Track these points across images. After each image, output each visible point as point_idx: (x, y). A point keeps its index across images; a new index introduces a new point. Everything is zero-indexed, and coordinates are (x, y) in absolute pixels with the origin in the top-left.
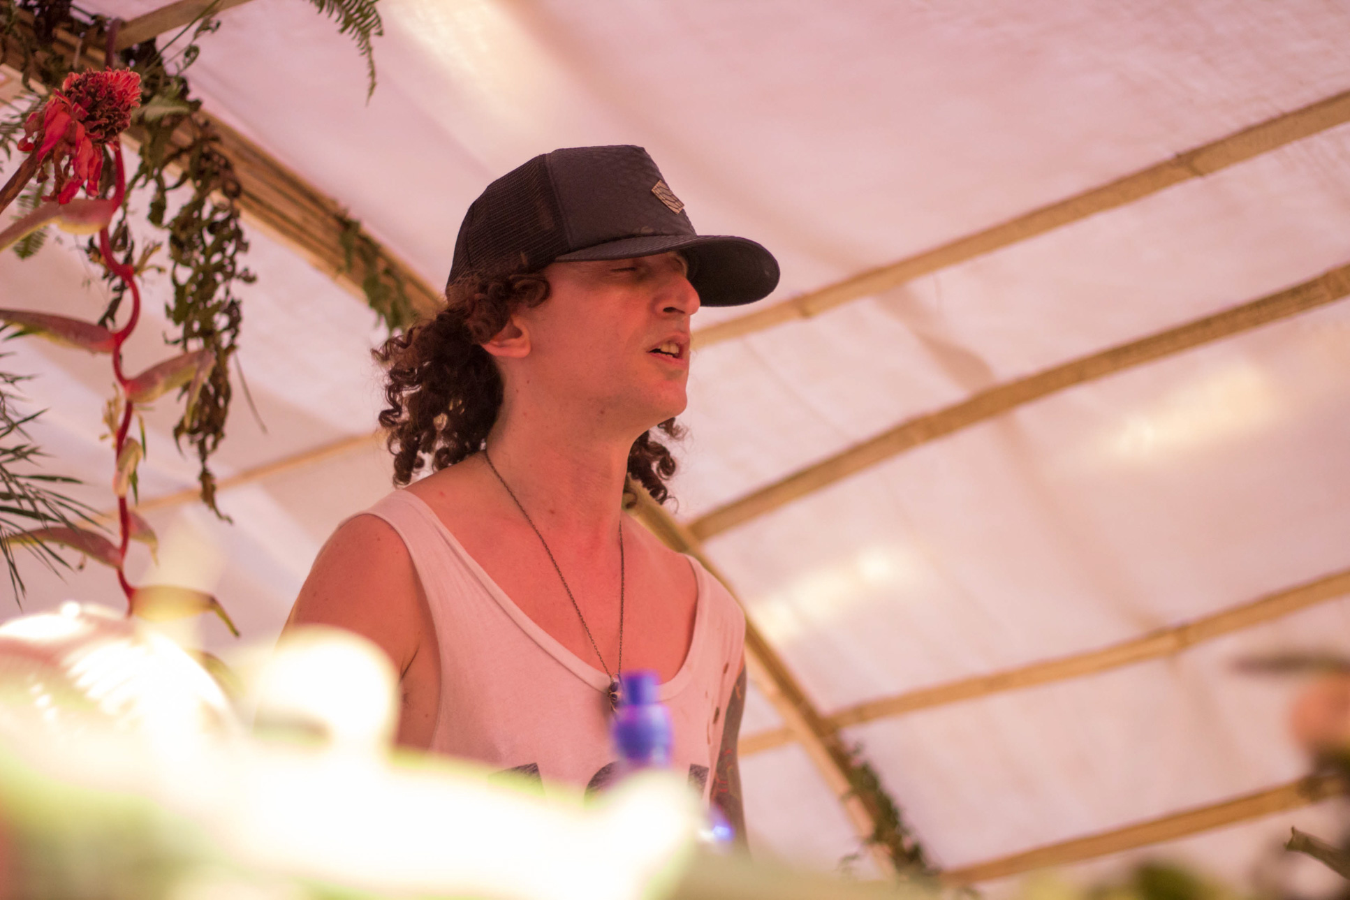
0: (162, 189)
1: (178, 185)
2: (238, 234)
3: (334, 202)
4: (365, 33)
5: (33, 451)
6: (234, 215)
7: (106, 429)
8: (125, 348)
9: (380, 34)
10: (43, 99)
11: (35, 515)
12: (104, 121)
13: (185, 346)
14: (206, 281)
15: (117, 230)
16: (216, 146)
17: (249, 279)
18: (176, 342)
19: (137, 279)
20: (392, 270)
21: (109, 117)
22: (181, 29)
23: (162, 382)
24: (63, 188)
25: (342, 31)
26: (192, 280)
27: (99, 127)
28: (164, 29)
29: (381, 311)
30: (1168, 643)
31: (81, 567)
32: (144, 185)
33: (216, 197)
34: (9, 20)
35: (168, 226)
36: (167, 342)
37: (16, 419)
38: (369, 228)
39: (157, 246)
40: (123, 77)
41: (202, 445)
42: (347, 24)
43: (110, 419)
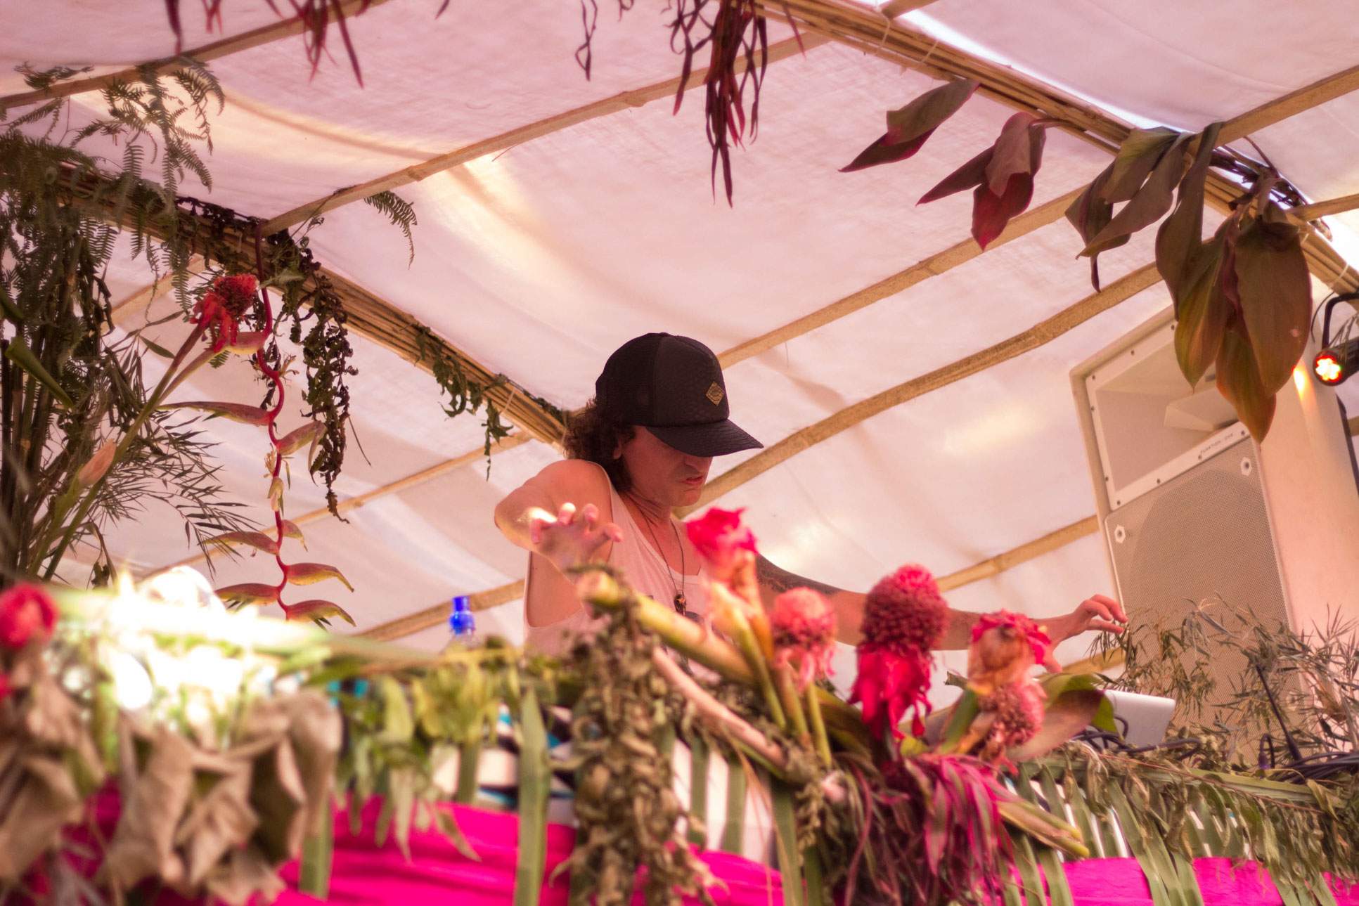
0: (297, 320)
1: (307, 317)
2: (345, 344)
3: (412, 317)
4: (406, 224)
5: (217, 490)
6: (344, 332)
7: (267, 471)
8: (276, 420)
9: (415, 224)
10: (217, 274)
11: (219, 527)
12: (236, 305)
13: (314, 418)
14: (325, 376)
15: (269, 348)
16: (329, 291)
17: (354, 373)
18: (308, 415)
19: (281, 379)
20: (453, 355)
21: (239, 303)
22: (302, 223)
23: (297, 441)
24: (217, 343)
25: (393, 223)
26: (317, 375)
27: (234, 308)
28: (292, 223)
29: (445, 384)
30: (989, 568)
31: (254, 555)
32: (286, 320)
33: (332, 323)
34: (194, 229)
35: (303, 342)
36: (303, 416)
37: (209, 470)
38: (435, 331)
39: (293, 358)
40: (247, 278)
41: (328, 476)
42: (396, 218)
43: (269, 465)
